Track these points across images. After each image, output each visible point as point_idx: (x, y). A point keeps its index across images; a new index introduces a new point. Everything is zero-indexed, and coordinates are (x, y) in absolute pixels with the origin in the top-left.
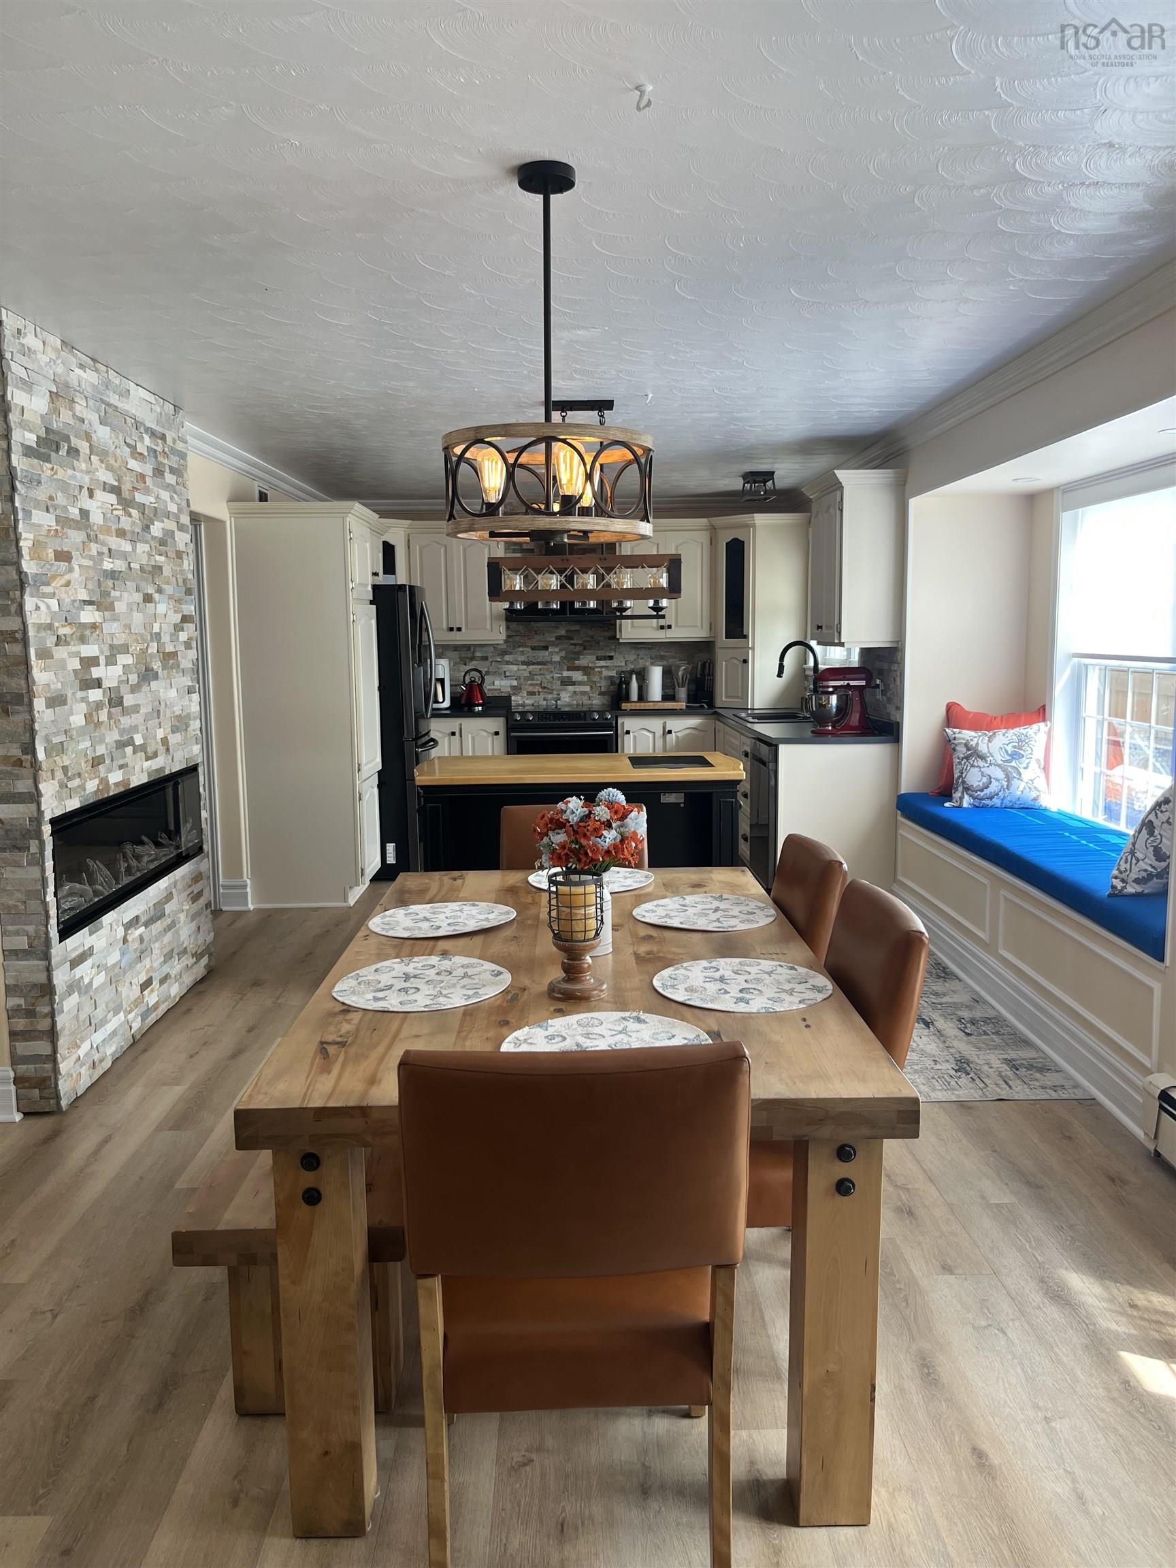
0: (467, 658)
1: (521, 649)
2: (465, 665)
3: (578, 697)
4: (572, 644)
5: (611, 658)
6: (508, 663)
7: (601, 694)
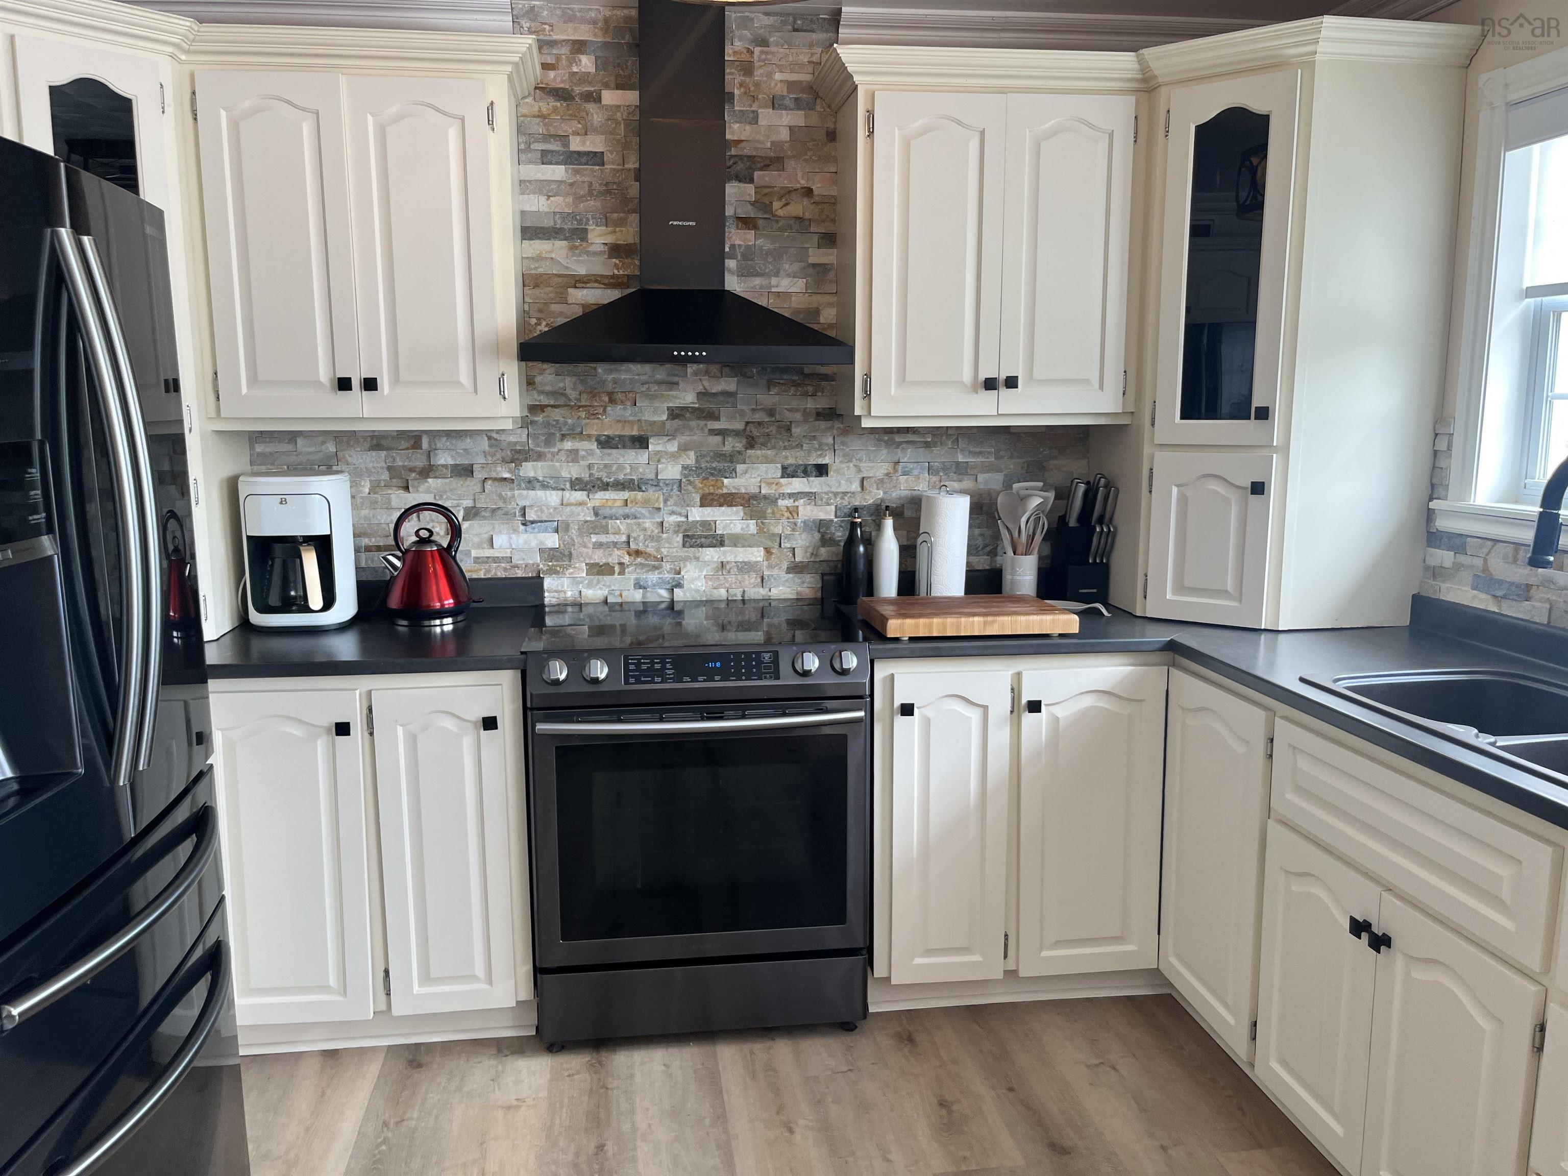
0: (412, 470)
1: (568, 445)
2: (406, 488)
3: (732, 579)
4: (713, 432)
5: (822, 470)
6: (531, 483)
7: (796, 568)
